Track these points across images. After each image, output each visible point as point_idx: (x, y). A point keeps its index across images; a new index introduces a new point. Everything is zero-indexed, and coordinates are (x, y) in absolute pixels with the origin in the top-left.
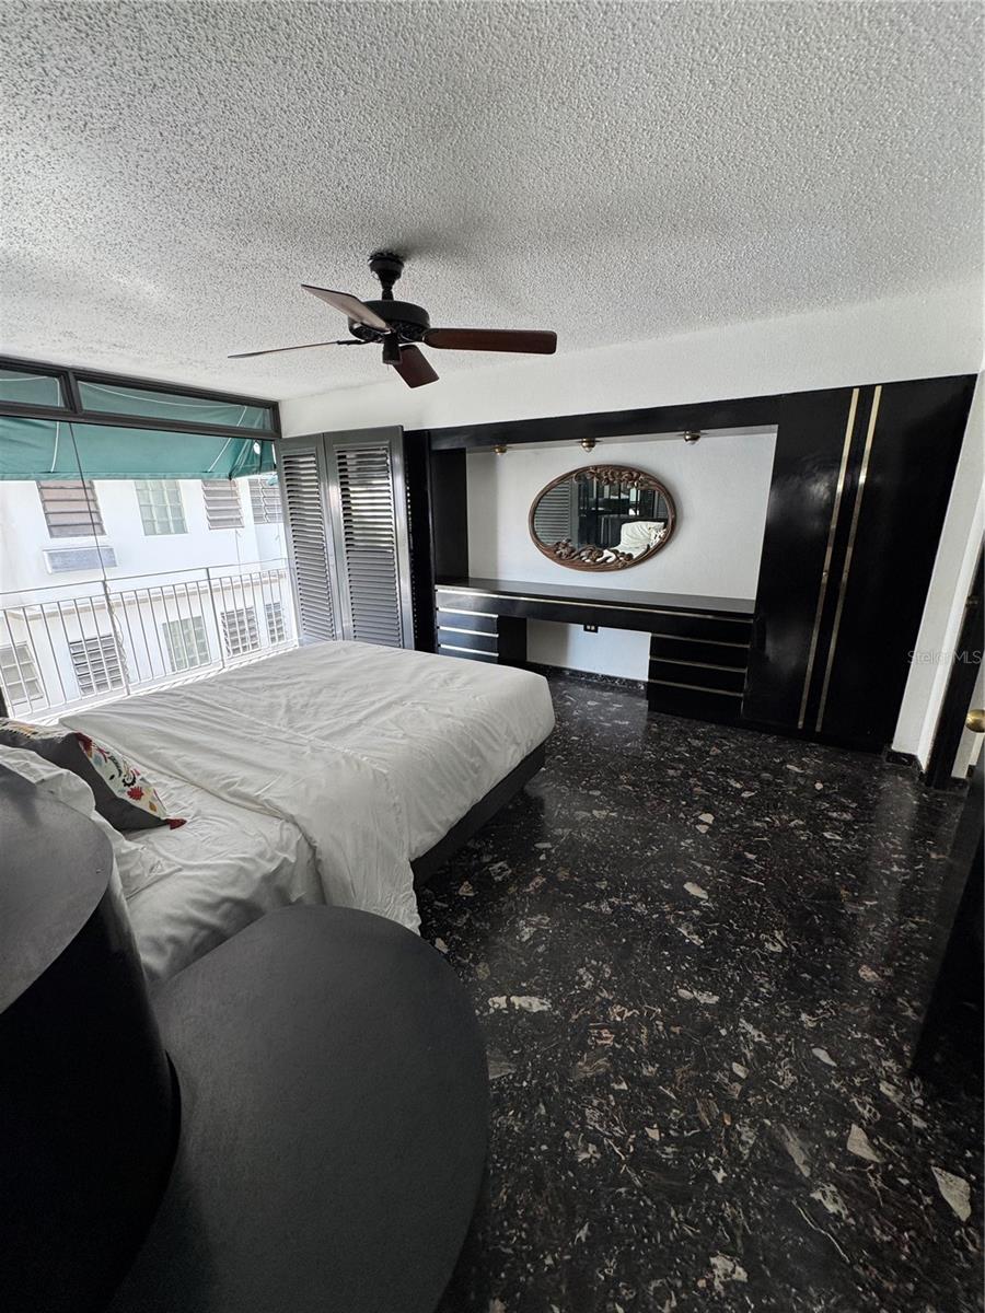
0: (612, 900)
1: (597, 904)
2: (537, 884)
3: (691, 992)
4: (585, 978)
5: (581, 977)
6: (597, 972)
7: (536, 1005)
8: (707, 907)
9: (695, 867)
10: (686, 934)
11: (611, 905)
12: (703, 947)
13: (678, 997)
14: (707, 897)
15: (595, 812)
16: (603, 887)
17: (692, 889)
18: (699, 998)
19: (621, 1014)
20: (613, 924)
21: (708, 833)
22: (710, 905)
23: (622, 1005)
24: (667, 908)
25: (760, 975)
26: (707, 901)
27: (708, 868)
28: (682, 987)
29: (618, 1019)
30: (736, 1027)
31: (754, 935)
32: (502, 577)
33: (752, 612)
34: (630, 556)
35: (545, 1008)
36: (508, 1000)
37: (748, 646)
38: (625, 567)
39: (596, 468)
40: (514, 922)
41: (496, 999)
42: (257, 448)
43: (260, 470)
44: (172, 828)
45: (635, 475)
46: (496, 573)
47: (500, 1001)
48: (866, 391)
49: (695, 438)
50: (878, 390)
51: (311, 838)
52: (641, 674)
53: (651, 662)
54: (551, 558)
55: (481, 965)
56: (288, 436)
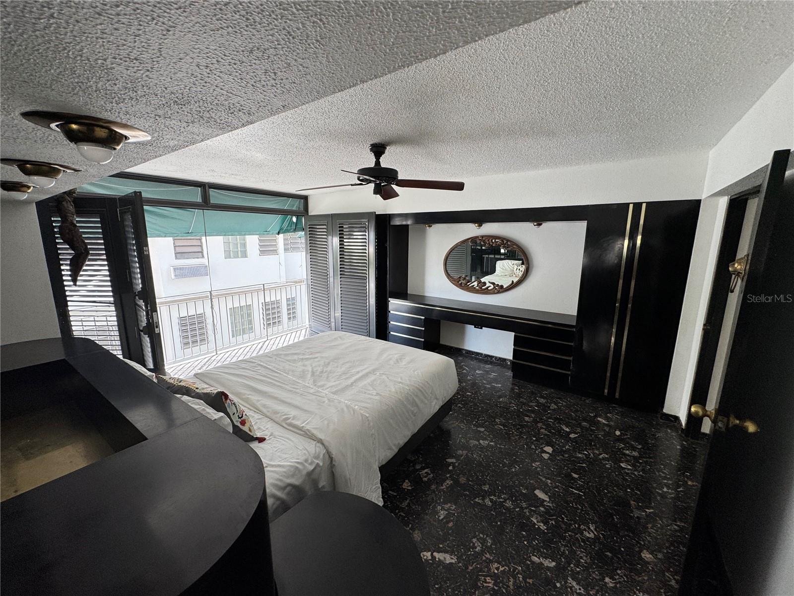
0: (492, 497)
1: (483, 500)
2: (447, 484)
3: (539, 558)
4: (476, 545)
5: (474, 544)
6: (483, 542)
7: (448, 559)
8: (547, 506)
9: (541, 480)
10: (536, 522)
11: (491, 500)
12: (546, 531)
13: (530, 561)
14: (548, 500)
15: (481, 442)
16: (486, 489)
17: (540, 494)
18: (544, 562)
19: (497, 569)
20: (492, 512)
21: (549, 459)
22: (551, 505)
23: (498, 563)
24: (524, 505)
25: (581, 551)
26: (549, 502)
27: (549, 481)
28: (533, 555)
29: (496, 571)
30: (566, 582)
31: (577, 526)
32: (427, 294)
33: (574, 324)
34: (502, 286)
35: (453, 561)
36: (432, 554)
37: (572, 344)
38: (499, 292)
39: (483, 237)
40: (435, 507)
41: (425, 553)
42: (294, 219)
43: (295, 230)
44: (259, 442)
45: (505, 242)
46: (424, 292)
47: (427, 555)
48: (638, 206)
49: (539, 225)
50: (644, 206)
51: (330, 452)
52: (509, 356)
53: (514, 350)
54: (456, 285)
55: (416, 532)
56: (311, 214)
